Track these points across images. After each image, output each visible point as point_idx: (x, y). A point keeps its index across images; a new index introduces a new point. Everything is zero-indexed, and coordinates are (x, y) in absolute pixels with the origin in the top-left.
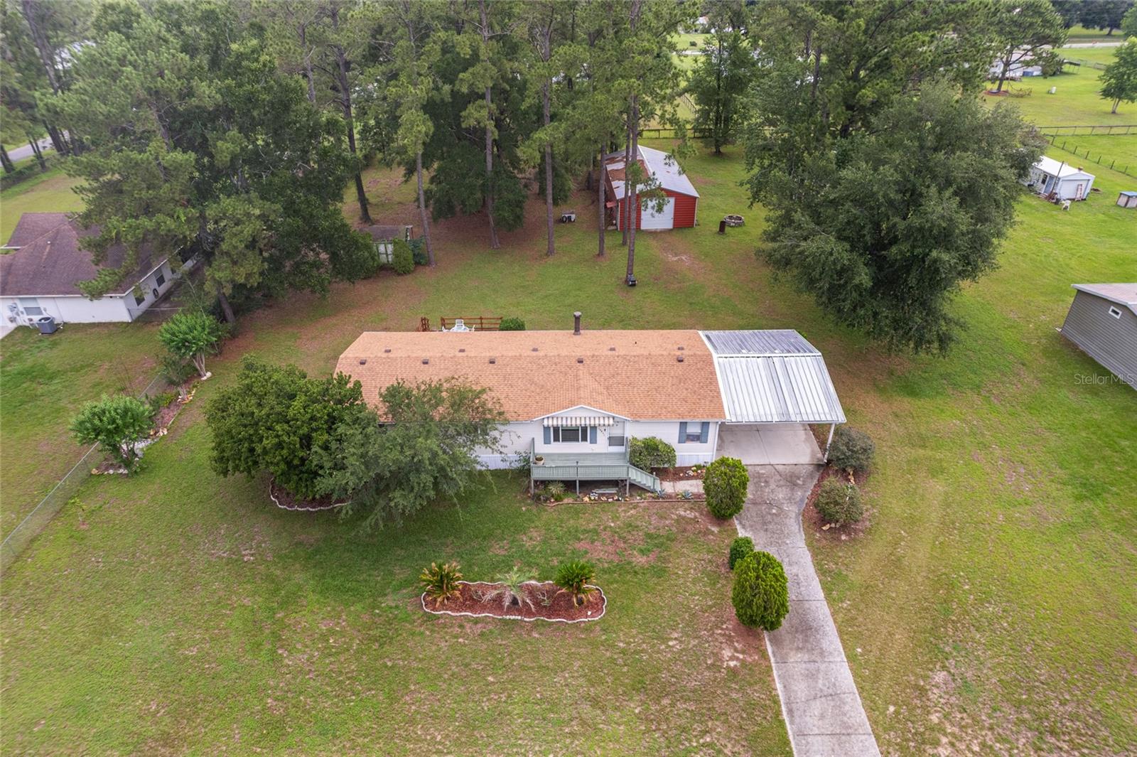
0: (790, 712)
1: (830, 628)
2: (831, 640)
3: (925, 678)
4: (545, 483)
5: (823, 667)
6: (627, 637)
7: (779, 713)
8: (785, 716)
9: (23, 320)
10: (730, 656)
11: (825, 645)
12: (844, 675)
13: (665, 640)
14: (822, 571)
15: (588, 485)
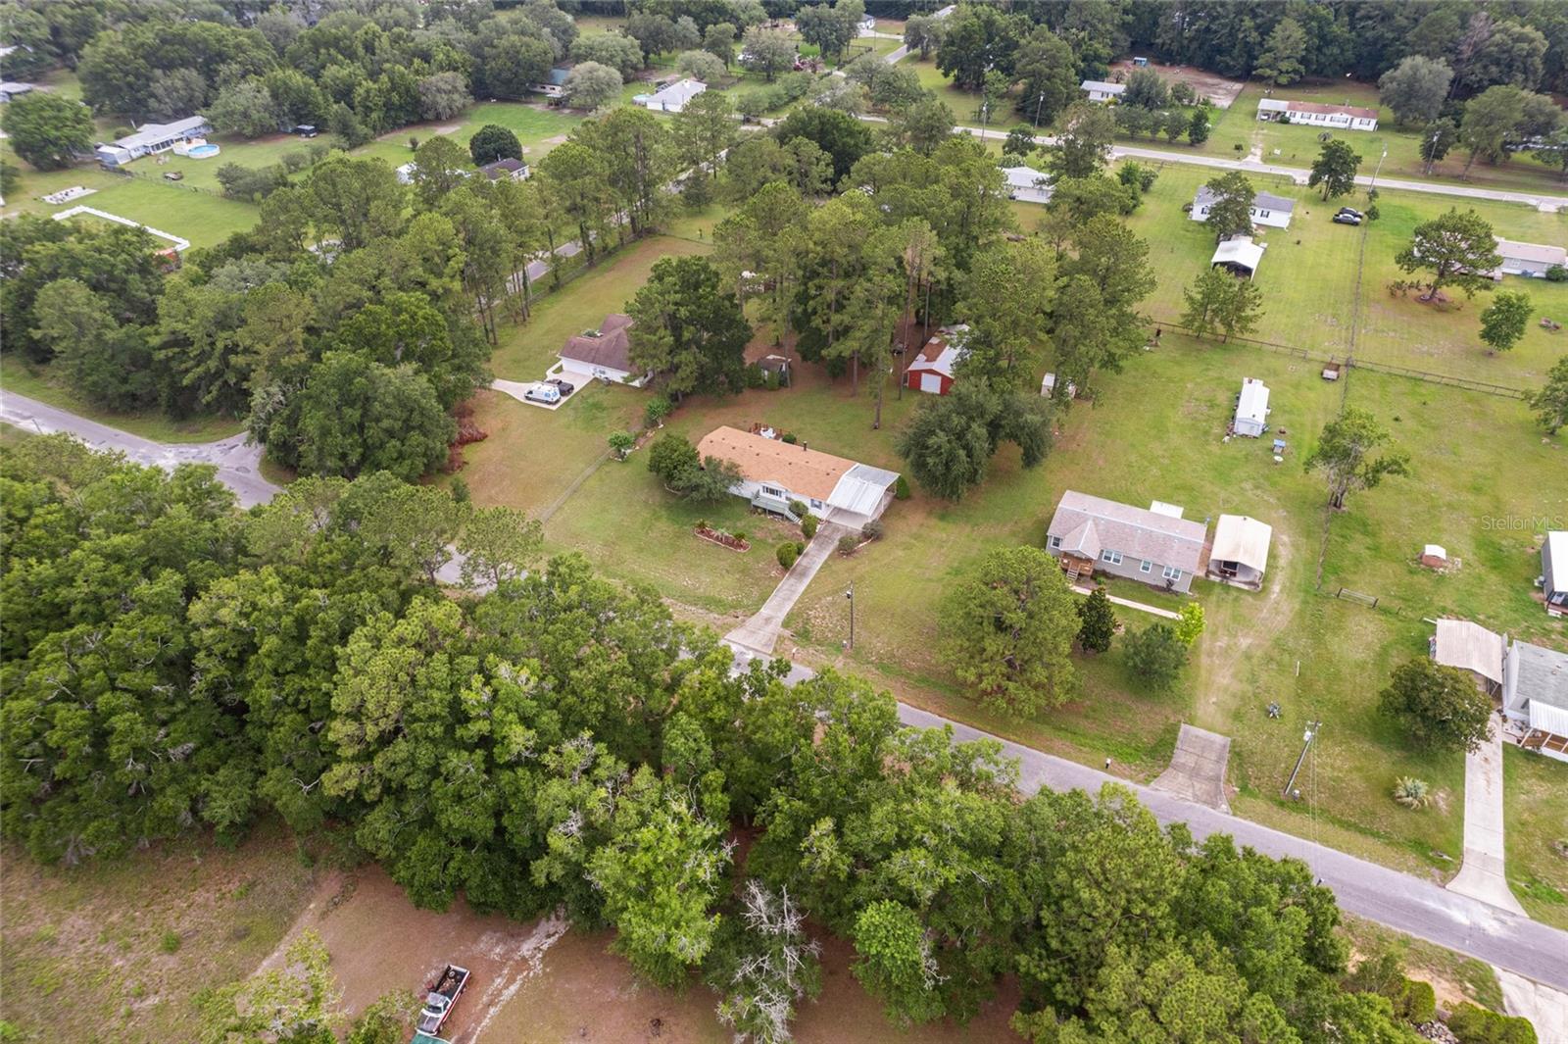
0: (778, 591)
1: (811, 577)
4: (756, 507)
5: (798, 585)
6: (747, 559)
8: (775, 591)
9: (597, 375)
10: (773, 573)
11: (804, 581)
15: (771, 512)
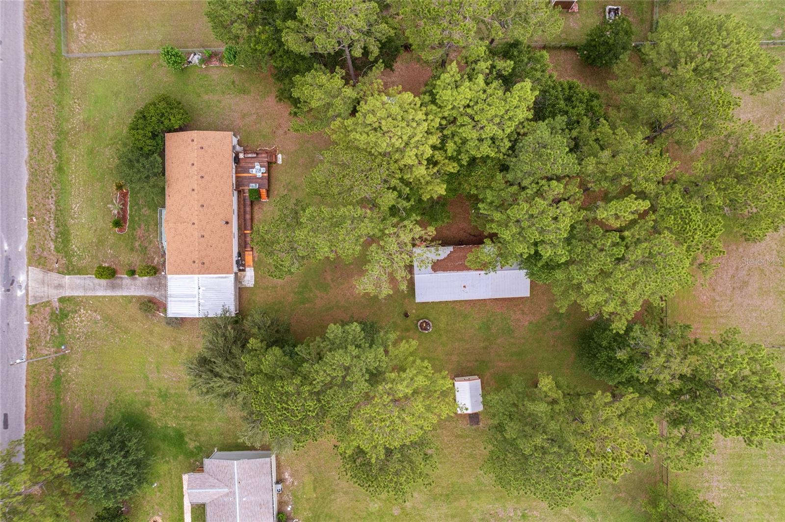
0: (90, 277)
1: (113, 294)
2: (109, 293)
3: (99, 313)
5: (102, 288)
6: (112, 239)
7: (90, 274)
8: (89, 276)
11: (108, 291)
12: (100, 293)
13: (110, 249)
14: (132, 297)
